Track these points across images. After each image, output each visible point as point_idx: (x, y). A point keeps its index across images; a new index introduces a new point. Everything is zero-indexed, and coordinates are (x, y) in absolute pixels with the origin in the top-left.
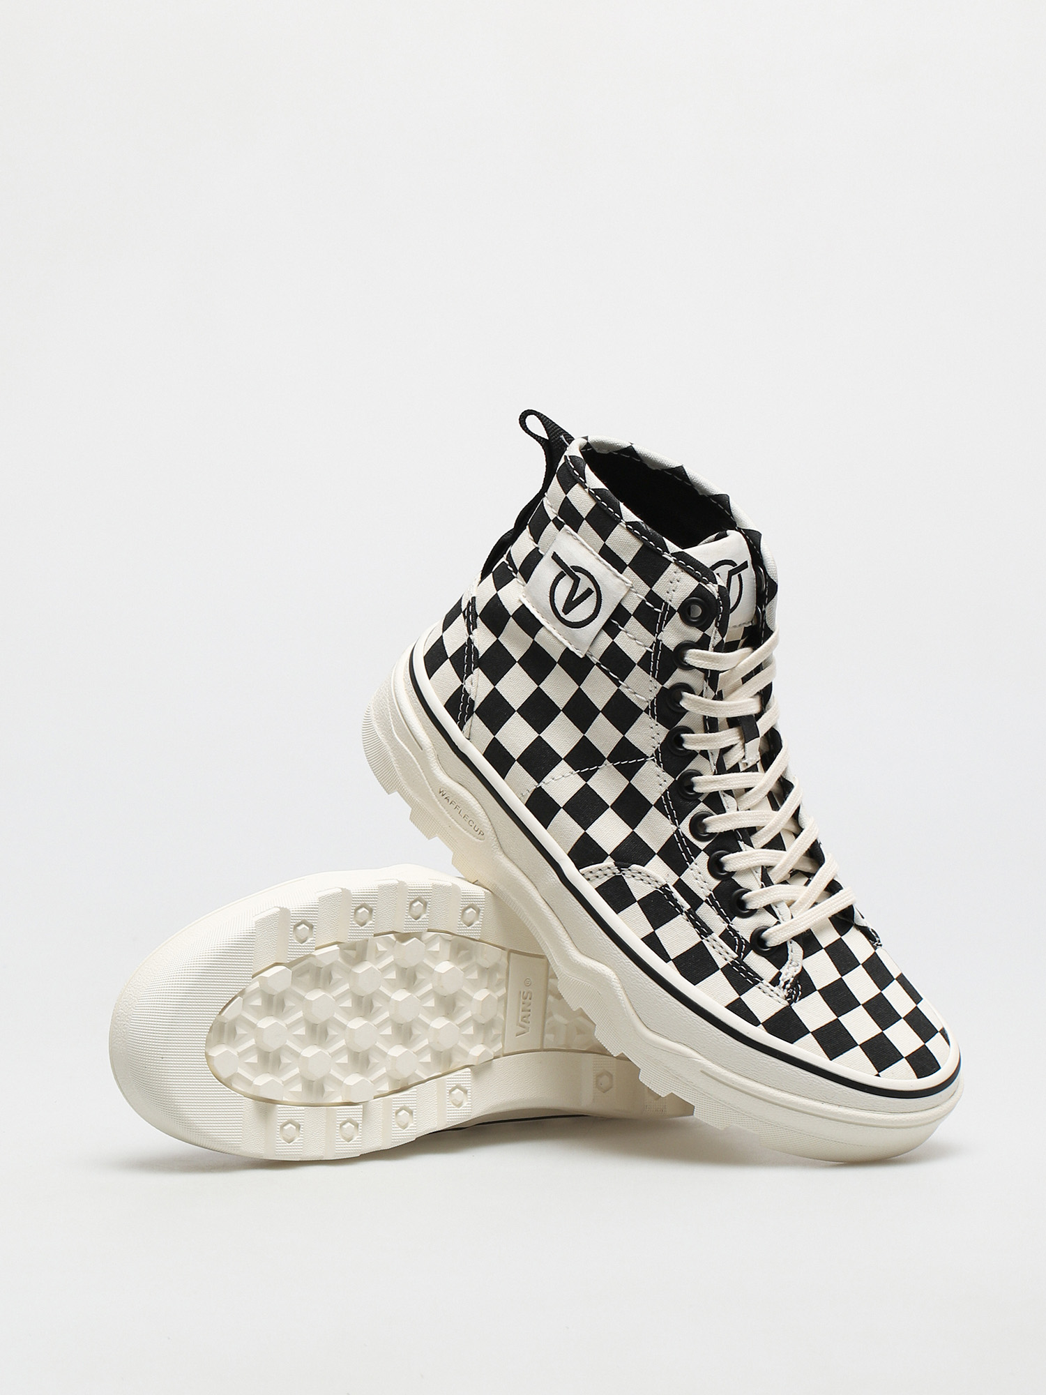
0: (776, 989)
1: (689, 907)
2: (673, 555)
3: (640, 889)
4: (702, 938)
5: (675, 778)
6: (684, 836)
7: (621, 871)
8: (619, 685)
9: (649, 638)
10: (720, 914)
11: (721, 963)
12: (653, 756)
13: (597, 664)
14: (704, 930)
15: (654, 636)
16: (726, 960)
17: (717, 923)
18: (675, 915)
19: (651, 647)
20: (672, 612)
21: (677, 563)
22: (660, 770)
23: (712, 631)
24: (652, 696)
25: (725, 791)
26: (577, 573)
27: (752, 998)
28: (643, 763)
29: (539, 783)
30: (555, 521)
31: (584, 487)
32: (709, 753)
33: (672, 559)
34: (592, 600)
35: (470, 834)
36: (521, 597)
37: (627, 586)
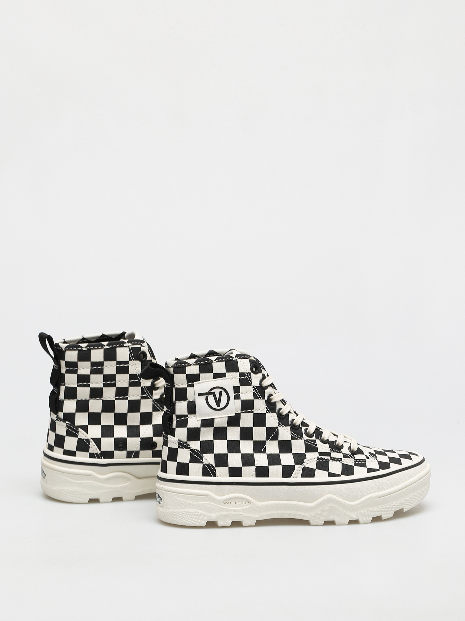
0: (370, 459)
1: (329, 457)
2: (235, 357)
3: (313, 465)
4: (341, 462)
5: (289, 426)
6: (308, 440)
7: (303, 465)
8: (253, 412)
9: (250, 388)
10: (337, 452)
11: (352, 464)
12: (279, 425)
13: (241, 412)
14: (340, 460)
15: (251, 386)
16: (352, 462)
17: (339, 456)
18: (328, 463)
19: (253, 390)
20: (250, 374)
21: (239, 359)
22: (284, 427)
23: (263, 372)
24: (265, 406)
25: (303, 419)
26: (212, 391)
27: (369, 466)
28: (278, 429)
29: (255, 466)
30: (188, 386)
31: (190, 365)
32: (290, 411)
33: (236, 358)
34: (224, 394)
35: (244, 506)
36: (198, 419)
37: (231, 379)
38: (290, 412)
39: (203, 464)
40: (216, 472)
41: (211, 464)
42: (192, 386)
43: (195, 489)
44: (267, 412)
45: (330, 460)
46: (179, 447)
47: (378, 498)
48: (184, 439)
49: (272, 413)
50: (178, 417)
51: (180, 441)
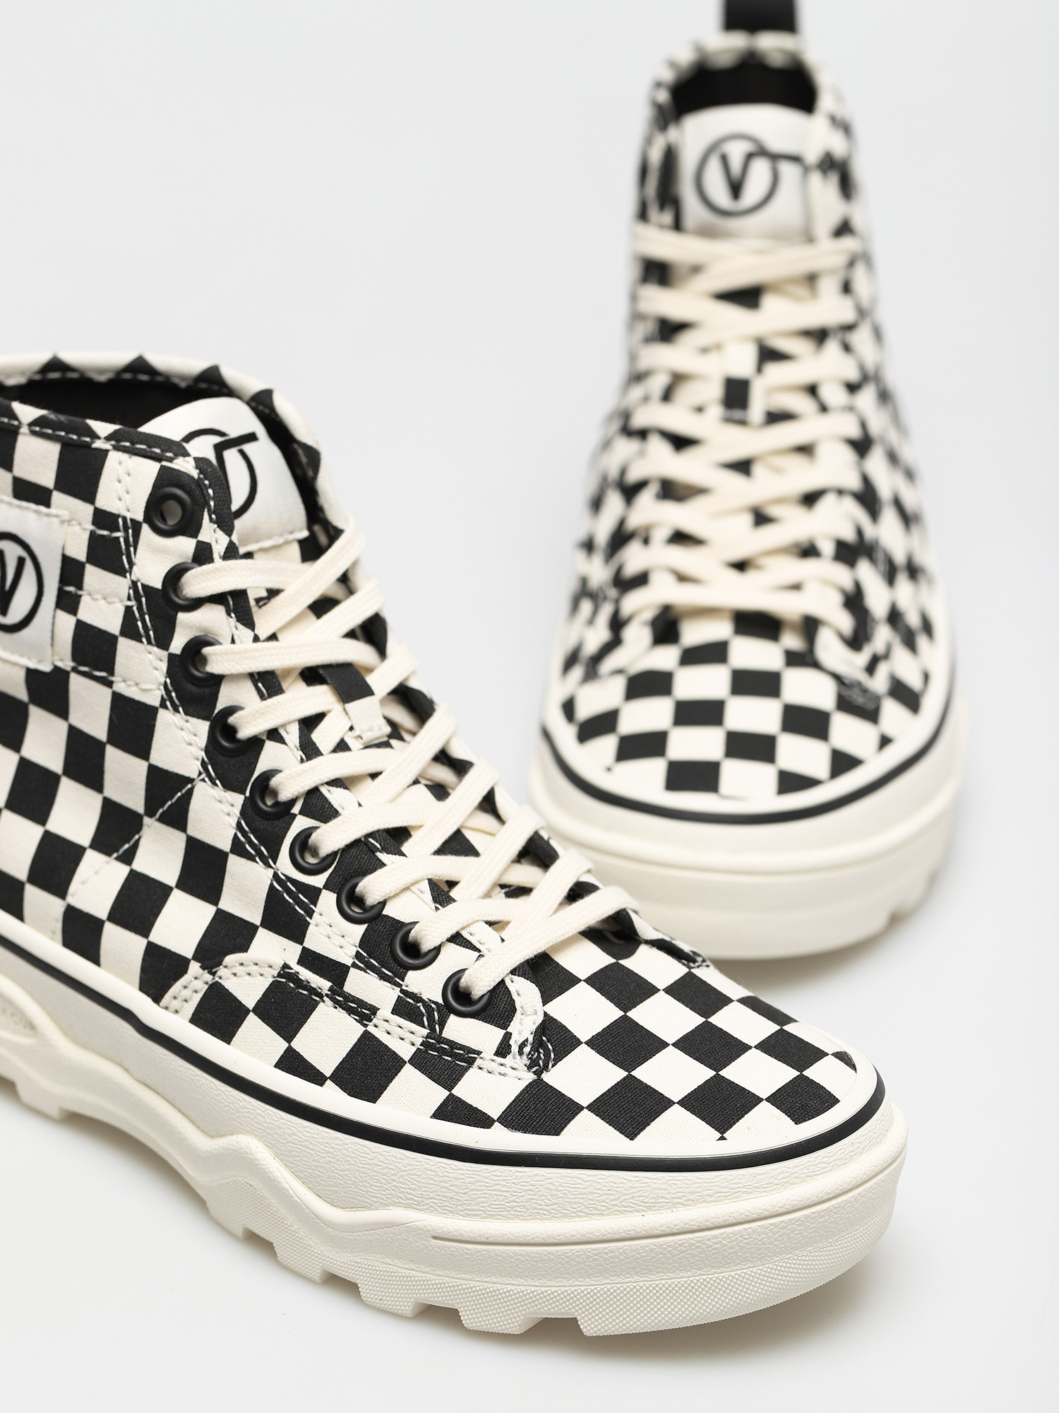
0: (509, 1060)
1: (330, 984)
2: (108, 438)
4: (366, 1026)
5: (244, 794)
7: (214, 974)
9: (121, 585)
10: (383, 977)
11: (406, 1052)
12: (200, 774)
13: (74, 670)
14: (363, 1012)
15: (126, 577)
16: (413, 1045)
19: (129, 599)
20: (136, 526)
21: (116, 448)
23: (210, 532)
25: (328, 783)
27: (470, 1089)
32: (282, 732)
33: (107, 446)
34: (29, 572)
37: (63, 522)
38: (274, 734)
44: (163, 705)
45: (325, 998)
47: (435, 1238)
49: (186, 714)
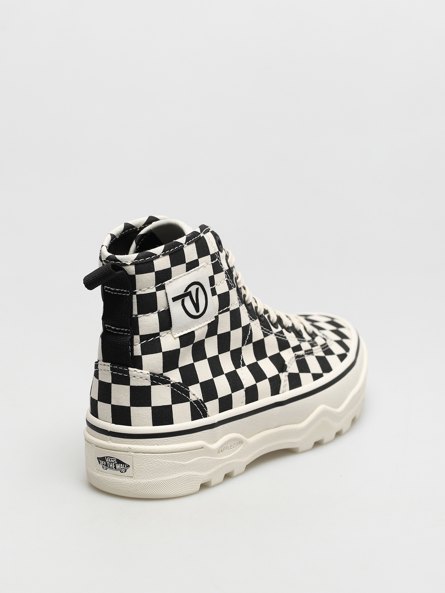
1: (302, 351)
2: (201, 232)
3: (295, 368)
5: (258, 318)
6: (277, 333)
7: (287, 371)
8: (229, 309)
9: (223, 275)
12: (250, 320)
13: (219, 314)
14: (311, 352)
15: (223, 271)
16: (321, 352)
17: (307, 345)
18: (305, 360)
19: (226, 277)
20: (218, 253)
21: (204, 233)
22: (254, 322)
24: (237, 297)
26: (188, 291)
28: (251, 327)
29: (243, 388)
30: (158, 289)
31: (158, 257)
34: (201, 291)
35: (237, 449)
36: (175, 336)
37: (204, 267)
38: (251, 299)
39: (191, 403)
40: (207, 410)
41: (200, 400)
42: (163, 288)
43: (185, 442)
44: (239, 305)
45: (305, 355)
46: (153, 384)
48: (159, 370)
49: (242, 304)
50: (143, 338)
51: (154, 374)
